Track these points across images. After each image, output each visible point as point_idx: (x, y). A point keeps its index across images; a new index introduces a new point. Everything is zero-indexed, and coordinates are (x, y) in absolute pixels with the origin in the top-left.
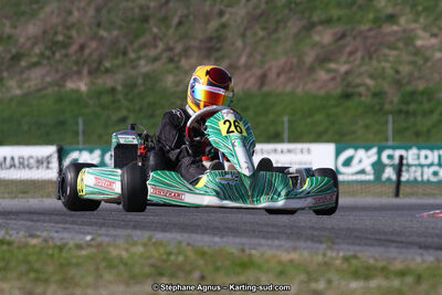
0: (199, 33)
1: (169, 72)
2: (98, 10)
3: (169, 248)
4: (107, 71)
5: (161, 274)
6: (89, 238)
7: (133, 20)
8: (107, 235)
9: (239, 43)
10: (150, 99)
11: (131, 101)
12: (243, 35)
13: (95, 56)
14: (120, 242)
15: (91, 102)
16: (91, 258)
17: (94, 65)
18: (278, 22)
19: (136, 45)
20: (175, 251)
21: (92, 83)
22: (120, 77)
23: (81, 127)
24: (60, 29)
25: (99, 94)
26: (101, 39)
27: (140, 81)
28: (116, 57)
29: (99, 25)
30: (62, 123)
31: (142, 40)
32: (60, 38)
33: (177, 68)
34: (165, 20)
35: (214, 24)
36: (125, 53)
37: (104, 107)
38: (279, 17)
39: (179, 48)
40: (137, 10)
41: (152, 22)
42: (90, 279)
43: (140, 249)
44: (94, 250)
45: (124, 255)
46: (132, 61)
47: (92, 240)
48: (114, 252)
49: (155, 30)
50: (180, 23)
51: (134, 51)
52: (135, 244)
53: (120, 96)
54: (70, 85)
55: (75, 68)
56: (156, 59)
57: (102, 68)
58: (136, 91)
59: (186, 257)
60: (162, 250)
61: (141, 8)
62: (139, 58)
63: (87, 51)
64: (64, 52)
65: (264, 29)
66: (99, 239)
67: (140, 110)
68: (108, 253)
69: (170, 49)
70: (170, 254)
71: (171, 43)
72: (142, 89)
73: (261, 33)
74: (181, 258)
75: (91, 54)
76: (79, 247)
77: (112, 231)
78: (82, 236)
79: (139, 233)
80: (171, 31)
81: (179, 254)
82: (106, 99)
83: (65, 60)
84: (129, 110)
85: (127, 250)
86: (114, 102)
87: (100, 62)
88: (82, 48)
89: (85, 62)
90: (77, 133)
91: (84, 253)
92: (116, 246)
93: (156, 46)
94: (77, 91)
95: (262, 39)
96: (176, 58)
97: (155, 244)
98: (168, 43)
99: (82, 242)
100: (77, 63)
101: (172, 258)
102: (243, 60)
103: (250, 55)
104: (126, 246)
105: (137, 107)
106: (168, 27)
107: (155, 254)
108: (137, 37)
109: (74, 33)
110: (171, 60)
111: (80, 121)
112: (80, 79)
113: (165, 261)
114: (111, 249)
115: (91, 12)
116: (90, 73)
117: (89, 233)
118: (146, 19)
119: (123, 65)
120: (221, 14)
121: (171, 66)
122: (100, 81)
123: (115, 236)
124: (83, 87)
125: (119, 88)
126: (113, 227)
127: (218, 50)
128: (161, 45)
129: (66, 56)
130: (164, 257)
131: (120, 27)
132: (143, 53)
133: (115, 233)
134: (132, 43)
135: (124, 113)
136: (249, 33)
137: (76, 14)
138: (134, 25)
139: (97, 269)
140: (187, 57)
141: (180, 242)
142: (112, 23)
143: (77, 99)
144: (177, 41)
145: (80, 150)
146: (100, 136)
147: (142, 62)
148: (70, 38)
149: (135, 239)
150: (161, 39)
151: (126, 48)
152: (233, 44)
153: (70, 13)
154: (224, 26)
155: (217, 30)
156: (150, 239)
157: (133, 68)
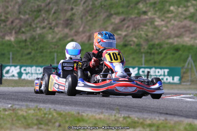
0: (63, 17)
1: (50, 33)
2: (20, 6)
3: (45, 112)
4: (23, 32)
5: (41, 124)
6: (10, 106)
7: (35, 11)
8: (18, 105)
9: (80, 22)
10: (41, 45)
11: (33, 45)
12: (82, 18)
13: (18, 26)
14: (24, 108)
15: (16, 46)
16: (10, 115)
17: (18, 30)
18: (96, 13)
19: (35, 22)
20: (48, 113)
21: (16, 37)
22: (28, 35)
23: (11, 56)
24: (3, 14)
25: (20, 42)
26: (20, 19)
27: (37, 37)
28: (27, 27)
29: (20, 13)
30: (3, 54)
31: (38, 19)
32: (3, 18)
33: (53, 32)
34: (48, 11)
35: (69, 14)
36: (30, 25)
37: (21, 48)
38: (97, 11)
39: (54, 23)
40: (36, 7)
41: (42, 12)
42: (8, 125)
43: (32, 112)
44: (11, 112)
45: (25, 114)
46: (34, 28)
47: (11, 107)
48: (20, 113)
49: (44, 15)
50: (55, 13)
51: (34, 24)
52: (30, 109)
53: (28, 43)
54: (7, 38)
55: (9, 31)
56: (44, 28)
57: (21, 31)
58: (35, 41)
59: (53, 116)
60: (42, 112)
61: (38, 6)
62: (37, 27)
63: (14, 24)
64: (4, 24)
65: (90, 16)
66: (14, 107)
67: (37, 49)
68: (18, 113)
69: (50, 24)
70: (45, 114)
71: (51, 21)
72: (37, 40)
73: (89, 18)
74: (50, 116)
75: (16, 25)
76: (5, 110)
77: (21, 103)
78: (6, 105)
79: (32, 104)
80: (51, 16)
81: (50, 114)
82: (23, 44)
83: (5, 27)
84: (32, 49)
85: (26, 112)
86: (25, 46)
87: (20, 29)
88: (12, 22)
89: (13, 28)
90: (9, 59)
91: (7, 113)
92: (22, 110)
93: (44, 22)
94: (10, 41)
95: (90, 20)
96: (53, 28)
97: (39, 109)
98: (49, 21)
99: (6, 108)
100: (10, 29)
101: (47, 116)
102: (81, 29)
103: (84, 27)
104: (26, 110)
105: (36, 48)
106: (49, 14)
107: (39, 114)
108: (36, 18)
109: (9, 16)
110: (51, 28)
111: (11, 53)
112: (11, 36)
113: (43, 117)
114: (19, 112)
115: (17, 7)
116: (16, 33)
117: (10, 104)
118: (40, 11)
119: (30, 30)
120: (72, 9)
121: (51, 31)
122: (20, 37)
123: (22, 105)
124: (12, 39)
125: (28, 39)
126: (22, 101)
127: (71, 25)
128: (46, 22)
129: (6, 25)
130: (43, 116)
131: (29, 14)
132: (38, 25)
133: (21, 104)
134: (34, 20)
135: (30, 50)
136: (84, 18)
137: (10, 8)
138: (35, 13)
139: (13, 120)
140: (57, 27)
141: (50, 109)
142: (25, 12)
143: (10, 44)
144: (53, 21)
145: (11, 66)
146: (19, 60)
147: (38, 29)
148: (7, 18)
149: (31, 107)
150: (46, 19)
151: (31, 23)
152: (77, 22)
153: (7, 7)
154: (73, 14)
155: (70, 16)
156: (37, 107)
157: (34, 31)
